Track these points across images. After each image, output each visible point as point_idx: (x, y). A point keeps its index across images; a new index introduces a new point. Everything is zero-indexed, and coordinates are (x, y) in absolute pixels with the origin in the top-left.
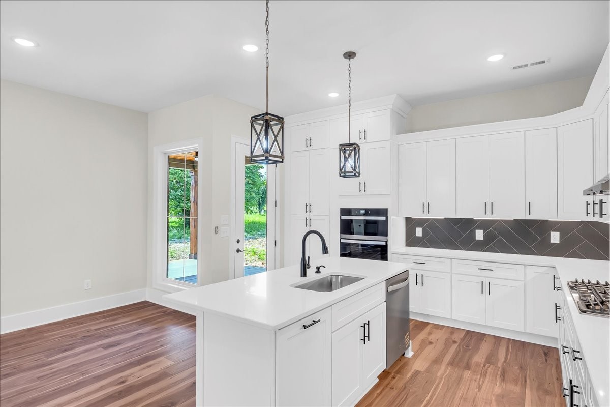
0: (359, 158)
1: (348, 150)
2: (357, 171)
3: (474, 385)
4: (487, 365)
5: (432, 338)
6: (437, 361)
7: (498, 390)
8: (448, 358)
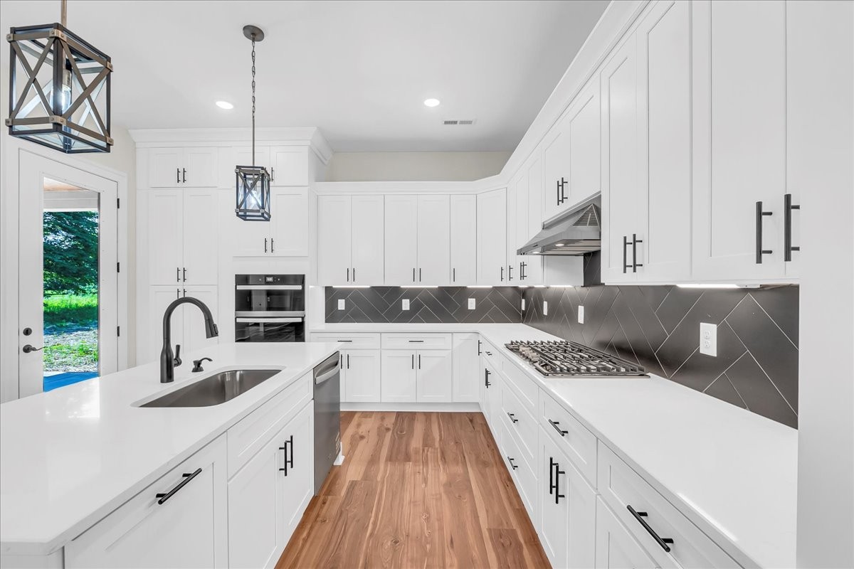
0: (268, 192)
1: (250, 179)
2: (267, 210)
3: (419, 478)
4: (426, 448)
5: (362, 430)
6: (373, 461)
7: (443, 478)
8: (384, 452)
